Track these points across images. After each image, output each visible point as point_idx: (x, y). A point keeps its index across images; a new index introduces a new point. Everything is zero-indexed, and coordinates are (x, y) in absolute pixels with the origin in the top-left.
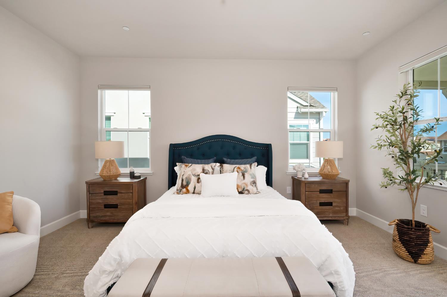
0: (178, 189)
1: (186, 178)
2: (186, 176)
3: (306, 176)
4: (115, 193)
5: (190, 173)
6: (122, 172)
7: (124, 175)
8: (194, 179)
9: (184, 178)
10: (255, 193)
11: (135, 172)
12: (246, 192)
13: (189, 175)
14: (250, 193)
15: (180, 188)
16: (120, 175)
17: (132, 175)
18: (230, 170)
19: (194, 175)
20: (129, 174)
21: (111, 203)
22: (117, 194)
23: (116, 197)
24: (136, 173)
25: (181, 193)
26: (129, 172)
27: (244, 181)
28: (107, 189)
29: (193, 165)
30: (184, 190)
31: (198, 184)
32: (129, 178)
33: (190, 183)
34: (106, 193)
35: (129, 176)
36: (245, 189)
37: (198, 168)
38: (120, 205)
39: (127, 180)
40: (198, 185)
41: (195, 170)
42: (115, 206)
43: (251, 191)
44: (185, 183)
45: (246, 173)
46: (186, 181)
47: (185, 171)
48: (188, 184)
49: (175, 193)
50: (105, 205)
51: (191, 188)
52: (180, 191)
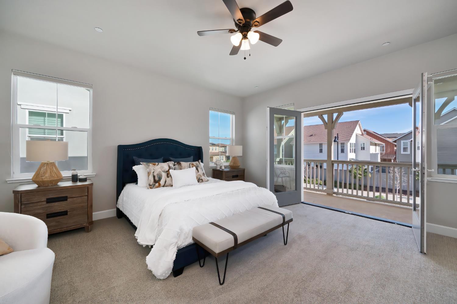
0: (151, 184)
1: (158, 174)
2: (157, 173)
3: (223, 168)
4: (65, 199)
5: (160, 170)
6: (63, 176)
7: (66, 179)
8: (164, 175)
9: (155, 174)
10: (206, 181)
11: (78, 175)
12: (201, 181)
13: (160, 172)
14: (203, 181)
15: (153, 183)
16: (62, 179)
17: (75, 178)
18: (187, 166)
19: (164, 172)
20: (71, 178)
21: (58, 211)
22: (67, 200)
23: (66, 203)
24: (80, 176)
25: (154, 187)
26: (71, 175)
27: (199, 173)
28: (51, 196)
29: (160, 164)
30: (157, 184)
31: (168, 178)
32: (71, 182)
33: (161, 178)
34: (49, 201)
35: (71, 180)
36: (200, 179)
37: (165, 166)
38: (70, 211)
39: (69, 184)
40: (168, 180)
41: (163, 167)
42: (65, 213)
43: (204, 180)
44: (157, 179)
45: (198, 168)
46: (158, 176)
47: (155, 168)
48: (160, 179)
49: (149, 188)
50: (47, 215)
51: (162, 182)
52: (154, 186)
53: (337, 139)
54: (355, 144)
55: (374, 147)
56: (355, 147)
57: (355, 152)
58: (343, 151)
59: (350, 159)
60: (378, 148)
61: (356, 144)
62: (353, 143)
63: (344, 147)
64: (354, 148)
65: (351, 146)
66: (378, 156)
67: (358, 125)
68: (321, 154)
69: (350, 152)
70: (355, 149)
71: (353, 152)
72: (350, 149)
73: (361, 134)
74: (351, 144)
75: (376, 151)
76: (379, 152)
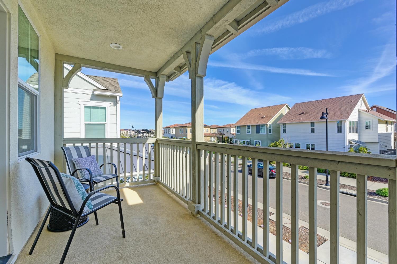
53: (325, 116)
54: (357, 122)
55: (384, 126)
56: (357, 126)
57: (357, 132)
58: (340, 130)
59: (349, 140)
60: (390, 126)
61: (359, 123)
62: (353, 122)
63: (341, 126)
64: (355, 127)
65: (351, 125)
66: (391, 136)
67: (361, 99)
68: (313, 134)
69: (350, 132)
70: (357, 129)
71: (353, 132)
72: (350, 128)
73: (366, 109)
74: (350, 122)
75: (387, 130)
76: (393, 132)
